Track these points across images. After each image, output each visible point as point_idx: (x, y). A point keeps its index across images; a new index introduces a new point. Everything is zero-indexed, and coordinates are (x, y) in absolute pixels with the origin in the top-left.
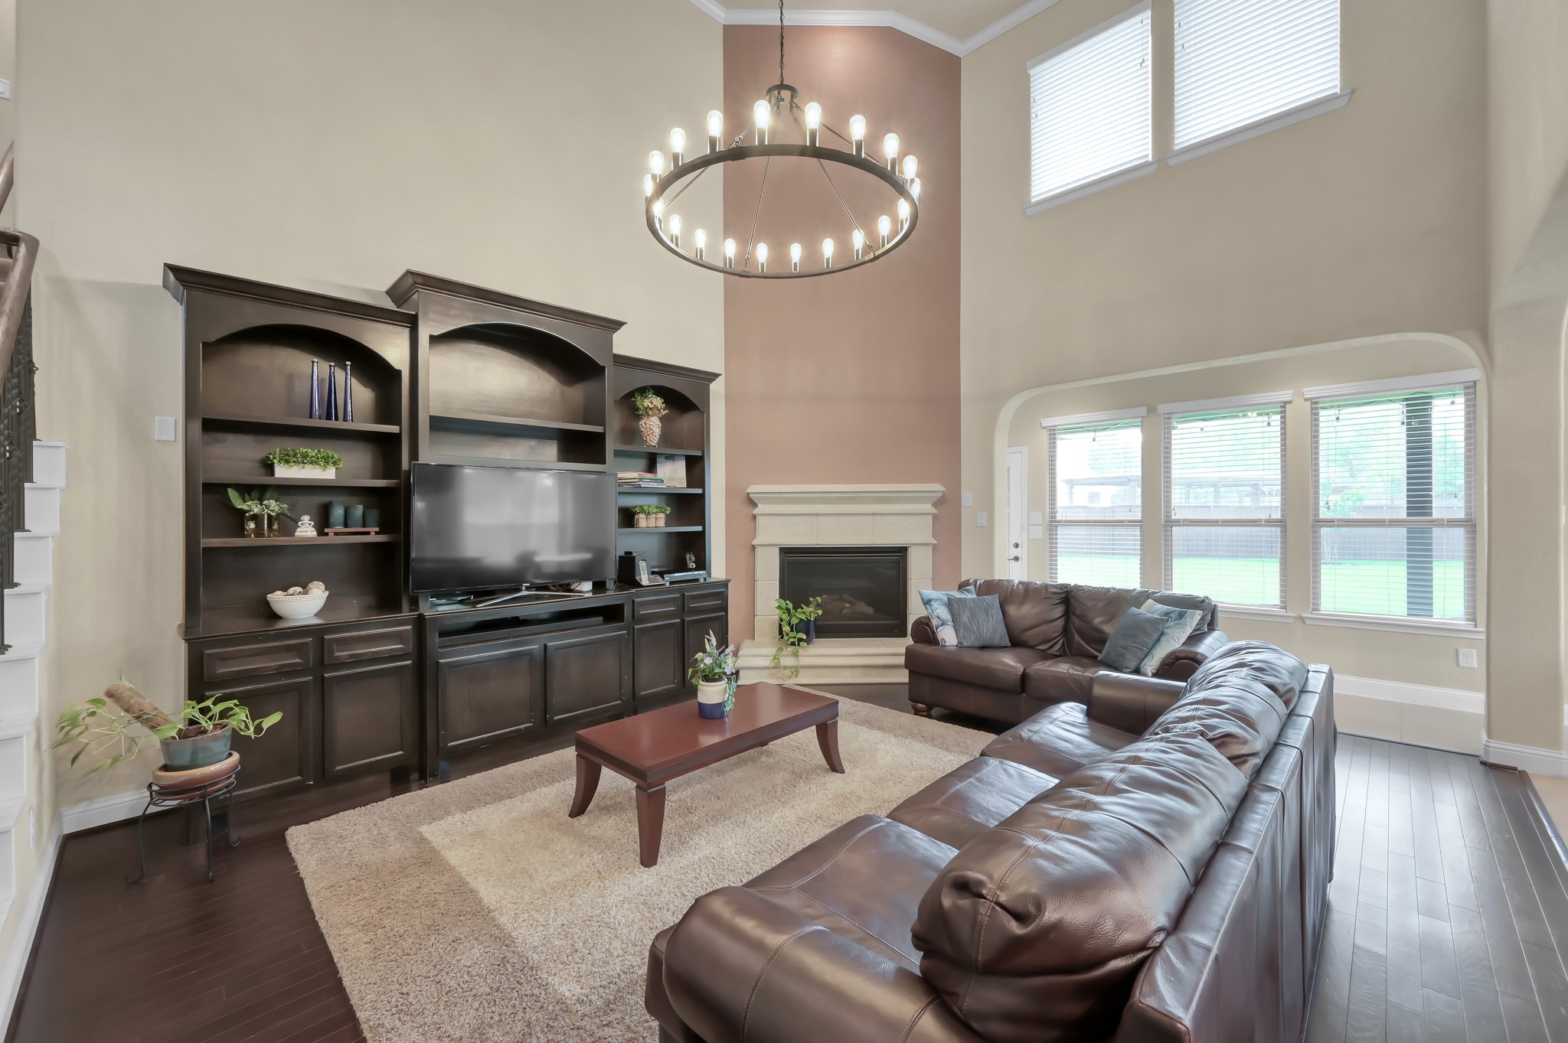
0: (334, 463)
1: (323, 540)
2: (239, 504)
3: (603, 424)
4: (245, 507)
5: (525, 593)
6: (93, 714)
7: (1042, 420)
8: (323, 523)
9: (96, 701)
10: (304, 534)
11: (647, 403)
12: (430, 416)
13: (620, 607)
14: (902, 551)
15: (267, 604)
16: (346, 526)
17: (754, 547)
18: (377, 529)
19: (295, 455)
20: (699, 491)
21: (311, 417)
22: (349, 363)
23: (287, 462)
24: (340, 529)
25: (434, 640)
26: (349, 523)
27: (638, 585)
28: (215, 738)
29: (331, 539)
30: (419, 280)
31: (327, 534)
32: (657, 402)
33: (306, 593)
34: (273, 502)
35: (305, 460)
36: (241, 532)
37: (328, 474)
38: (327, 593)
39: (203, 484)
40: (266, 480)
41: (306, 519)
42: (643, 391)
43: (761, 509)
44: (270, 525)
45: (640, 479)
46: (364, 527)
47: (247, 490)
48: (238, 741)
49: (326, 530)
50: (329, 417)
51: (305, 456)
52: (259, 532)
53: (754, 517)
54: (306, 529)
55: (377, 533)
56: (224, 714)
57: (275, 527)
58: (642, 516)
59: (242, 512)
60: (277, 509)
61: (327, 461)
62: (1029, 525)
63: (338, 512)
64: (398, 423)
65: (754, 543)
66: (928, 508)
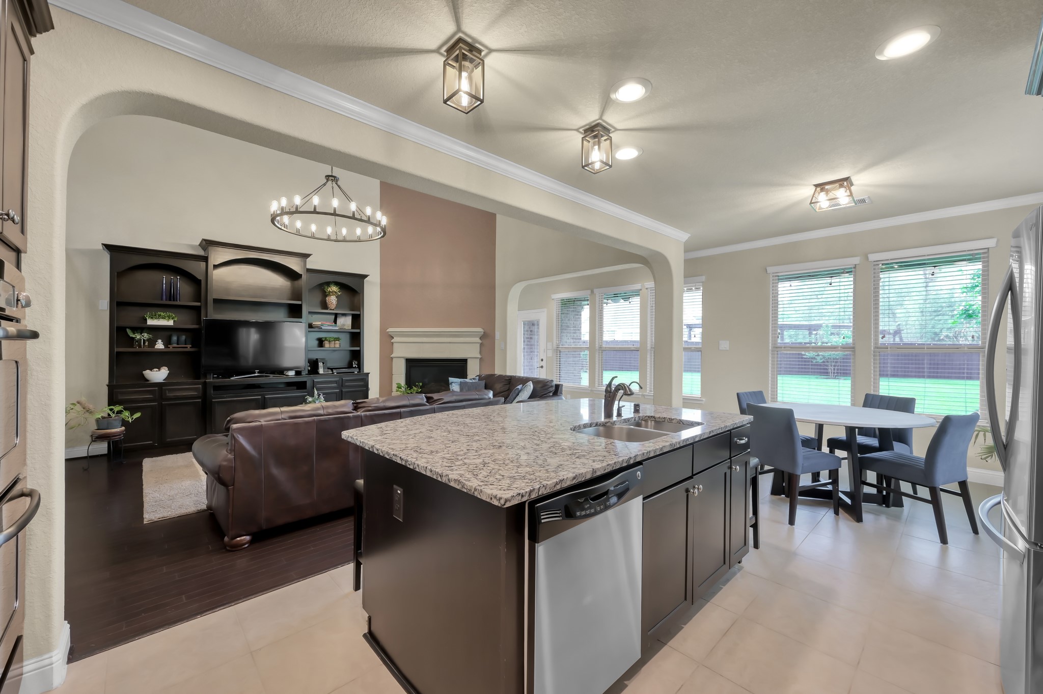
0: (173, 319)
1: (167, 350)
2: (132, 335)
3: (300, 299)
4: (134, 336)
5: (256, 375)
6: (72, 409)
7: (552, 295)
8: (167, 343)
9: (73, 404)
10: (158, 347)
11: (329, 289)
12: (214, 299)
13: (305, 382)
14: (465, 361)
15: (143, 375)
16: (178, 344)
17: (392, 358)
18: (191, 346)
19: (155, 315)
20: (358, 331)
21: (162, 300)
22: (178, 277)
23: (152, 318)
24: (175, 345)
25: (211, 391)
26: (179, 343)
27: (318, 373)
28: (115, 420)
29: (171, 349)
30: (208, 242)
31: (169, 348)
32: (334, 288)
33: (159, 371)
34: (146, 334)
35: (160, 317)
36: (132, 346)
37: (170, 323)
38: (168, 372)
39: (117, 327)
40: (143, 325)
41: (160, 341)
42: (328, 284)
43: (395, 339)
44: (144, 343)
45: (322, 325)
46: (186, 345)
47: (135, 330)
48: (124, 423)
49: (169, 346)
50: (170, 300)
51: (160, 315)
52: (140, 346)
53: (393, 343)
54: (160, 345)
55: (190, 347)
56: (119, 412)
57: (147, 344)
58: (326, 342)
59: (133, 338)
60: (147, 337)
61: (169, 318)
62: (547, 349)
63: (175, 338)
64: (200, 301)
65: (391, 356)
66: (478, 340)
